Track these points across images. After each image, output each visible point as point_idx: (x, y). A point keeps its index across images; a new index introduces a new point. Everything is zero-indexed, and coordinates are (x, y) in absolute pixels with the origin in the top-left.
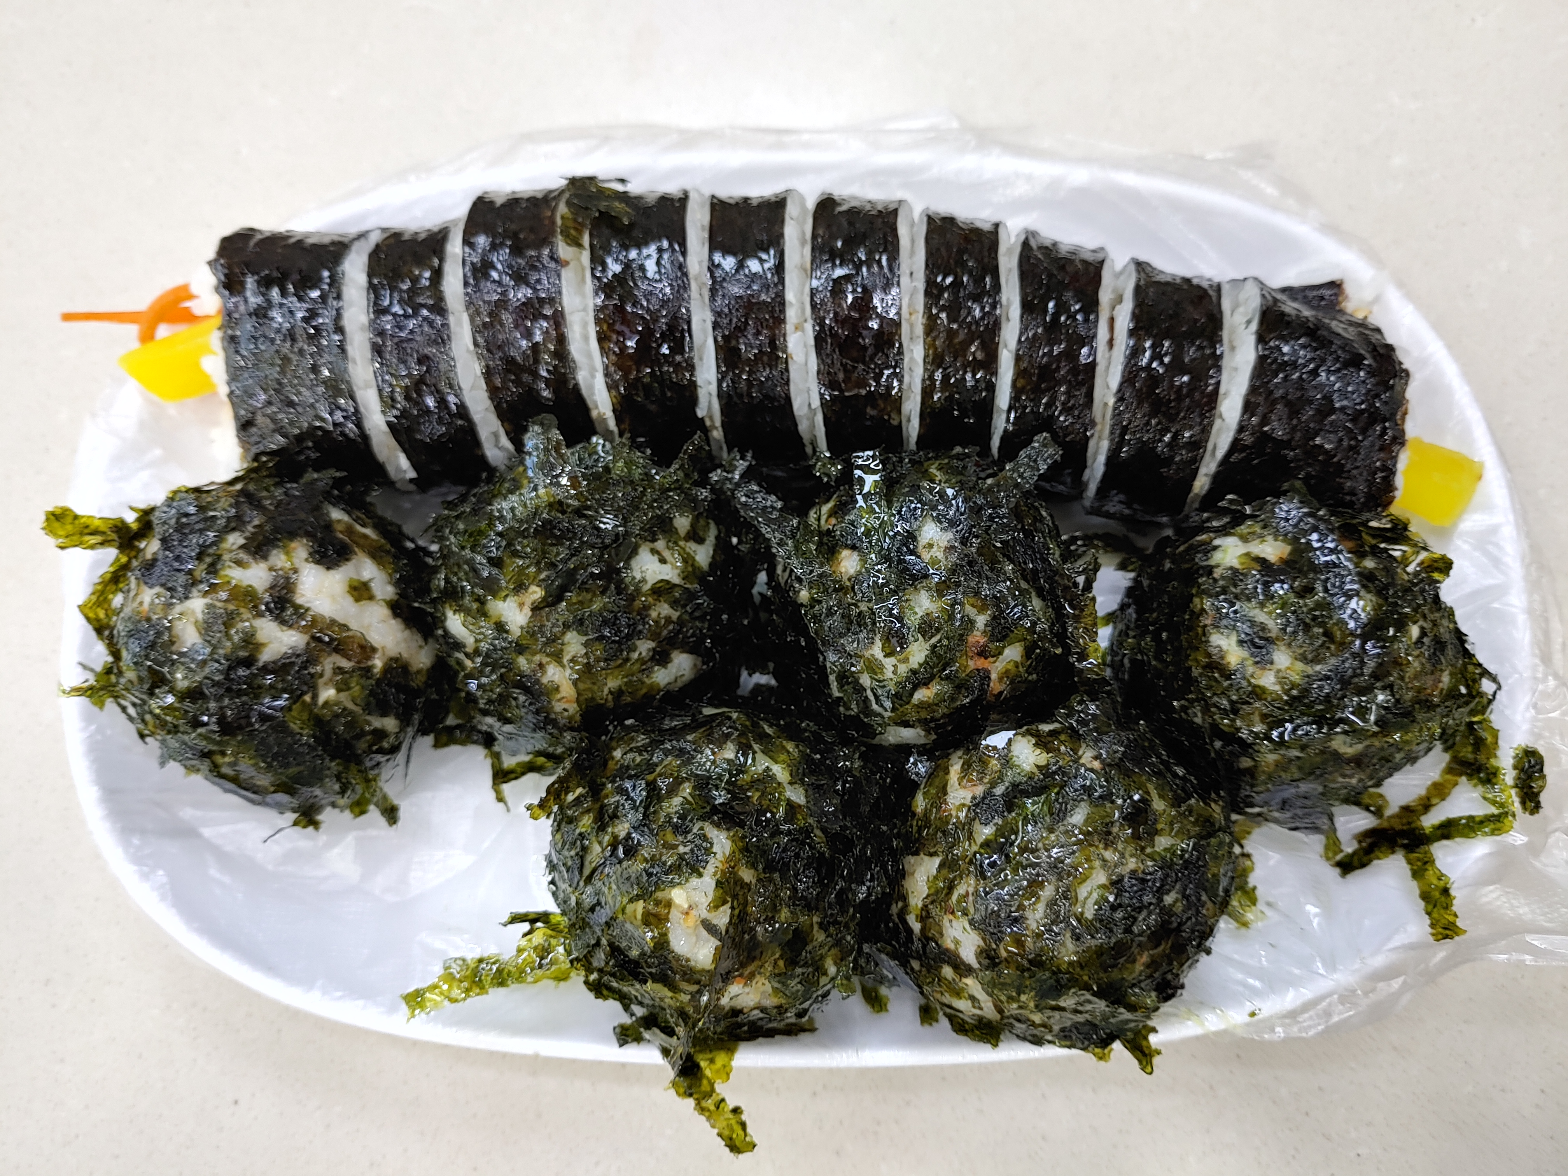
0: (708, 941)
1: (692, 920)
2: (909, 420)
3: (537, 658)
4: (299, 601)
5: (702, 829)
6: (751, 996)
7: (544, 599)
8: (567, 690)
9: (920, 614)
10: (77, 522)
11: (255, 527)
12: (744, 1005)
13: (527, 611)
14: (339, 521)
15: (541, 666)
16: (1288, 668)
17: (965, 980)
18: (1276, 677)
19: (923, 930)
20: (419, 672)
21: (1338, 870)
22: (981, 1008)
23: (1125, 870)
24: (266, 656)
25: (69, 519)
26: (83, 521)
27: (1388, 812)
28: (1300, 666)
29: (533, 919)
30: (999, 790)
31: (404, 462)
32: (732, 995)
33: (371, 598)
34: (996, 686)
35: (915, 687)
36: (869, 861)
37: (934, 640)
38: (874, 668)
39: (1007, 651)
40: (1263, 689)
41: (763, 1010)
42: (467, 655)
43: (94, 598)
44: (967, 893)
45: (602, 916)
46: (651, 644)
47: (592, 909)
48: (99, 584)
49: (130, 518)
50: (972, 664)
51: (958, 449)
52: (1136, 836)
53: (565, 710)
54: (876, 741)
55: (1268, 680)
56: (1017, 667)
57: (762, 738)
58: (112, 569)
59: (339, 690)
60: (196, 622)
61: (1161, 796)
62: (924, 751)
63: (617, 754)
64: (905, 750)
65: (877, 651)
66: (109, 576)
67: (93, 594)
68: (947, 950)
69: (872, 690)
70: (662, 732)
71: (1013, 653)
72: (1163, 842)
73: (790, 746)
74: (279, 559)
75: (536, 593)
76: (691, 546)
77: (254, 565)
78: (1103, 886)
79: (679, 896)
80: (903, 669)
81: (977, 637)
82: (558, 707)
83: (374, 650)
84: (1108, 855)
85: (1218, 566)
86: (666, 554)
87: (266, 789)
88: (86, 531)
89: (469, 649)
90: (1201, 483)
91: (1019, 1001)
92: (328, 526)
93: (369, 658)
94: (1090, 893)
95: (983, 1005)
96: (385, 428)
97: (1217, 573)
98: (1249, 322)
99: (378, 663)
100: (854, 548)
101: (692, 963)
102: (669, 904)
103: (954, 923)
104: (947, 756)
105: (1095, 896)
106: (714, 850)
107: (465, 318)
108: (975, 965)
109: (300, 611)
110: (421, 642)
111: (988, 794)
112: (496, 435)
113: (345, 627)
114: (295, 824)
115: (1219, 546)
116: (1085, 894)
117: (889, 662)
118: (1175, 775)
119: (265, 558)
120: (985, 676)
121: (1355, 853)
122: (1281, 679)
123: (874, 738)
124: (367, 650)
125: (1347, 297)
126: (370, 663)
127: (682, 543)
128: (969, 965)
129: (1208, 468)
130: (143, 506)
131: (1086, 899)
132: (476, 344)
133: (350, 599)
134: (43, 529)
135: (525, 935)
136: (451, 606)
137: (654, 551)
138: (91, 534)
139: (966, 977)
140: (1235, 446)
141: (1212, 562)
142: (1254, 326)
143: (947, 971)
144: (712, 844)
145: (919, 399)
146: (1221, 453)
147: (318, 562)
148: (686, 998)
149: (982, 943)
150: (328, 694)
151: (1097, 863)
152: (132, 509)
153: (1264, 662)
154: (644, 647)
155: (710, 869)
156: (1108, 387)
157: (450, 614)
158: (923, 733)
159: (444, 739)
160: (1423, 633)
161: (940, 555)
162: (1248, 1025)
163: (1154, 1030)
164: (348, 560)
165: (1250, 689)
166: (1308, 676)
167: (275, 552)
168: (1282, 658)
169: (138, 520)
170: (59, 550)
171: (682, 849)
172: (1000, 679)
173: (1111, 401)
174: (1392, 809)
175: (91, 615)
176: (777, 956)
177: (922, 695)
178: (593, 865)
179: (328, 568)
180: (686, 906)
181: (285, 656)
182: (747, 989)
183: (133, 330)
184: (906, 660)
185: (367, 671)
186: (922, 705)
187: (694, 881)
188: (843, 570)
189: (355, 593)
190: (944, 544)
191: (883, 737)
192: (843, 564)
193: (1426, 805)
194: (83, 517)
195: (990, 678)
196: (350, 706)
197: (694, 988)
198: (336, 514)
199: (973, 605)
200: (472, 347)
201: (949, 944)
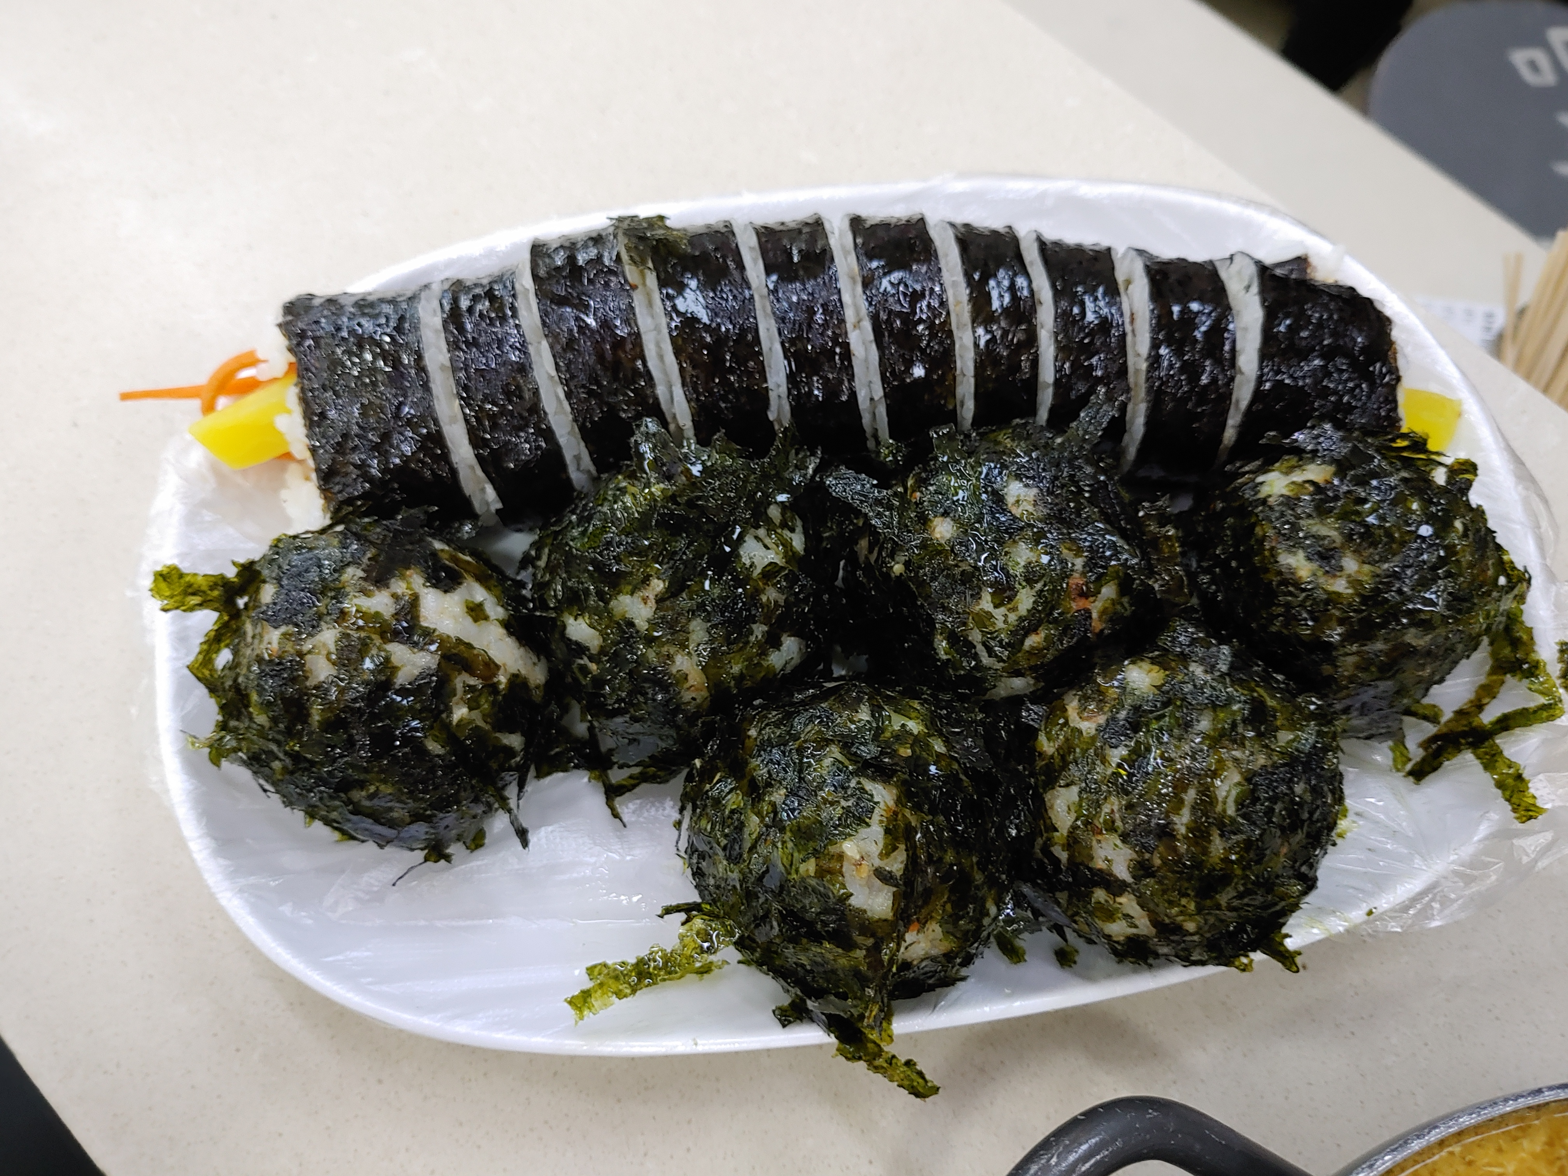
0: (880, 890)
1: (866, 871)
2: (962, 404)
3: (664, 650)
4: (424, 624)
5: (859, 783)
6: (923, 945)
7: (667, 589)
8: (696, 678)
9: (1023, 563)
10: (182, 581)
11: (369, 559)
12: (914, 956)
13: (652, 603)
14: (442, 550)
15: (669, 657)
16: (1358, 572)
17: (1119, 900)
18: (1349, 582)
19: (1071, 859)
20: (538, 687)
21: (1411, 779)
22: (1136, 927)
23: (1255, 767)
24: (402, 679)
25: (175, 577)
26: (188, 579)
27: (1444, 719)
28: (1367, 568)
29: (688, 909)
30: (1123, 714)
31: (490, 493)
32: (908, 943)
33: (486, 618)
34: (1097, 625)
35: (1026, 635)
36: (1014, 798)
37: (1039, 586)
38: (984, 619)
39: (1104, 590)
40: (1339, 594)
41: (933, 959)
42: (591, 659)
43: (201, 657)
44: (1113, 811)
45: (772, 883)
46: (766, 628)
47: (760, 878)
48: (205, 643)
49: (231, 573)
50: (1074, 606)
51: (1018, 421)
52: (1260, 735)
53: (693, 699)
54: (987, 697)
55: (1340, 586)
56: (1113, 604)
57: (889, 700)
58: (216, 628)
59: (471, 709)
60: (329, 653)
61: (1273, 697)
62: (1036, 698)
63: (753, 732)
64: (1016, 702)
65: (986, 603)
66: (213, 633)
67: (200, 653)
68: (1100, 870)
69: (984, 644)
70: (792, 704)
71: (1109, 591)
72: (1285, 737)
73: (916, 704)
74: (399, 586)
75: (658, 586)
76: (787, 533)
77: (377, 592)
78: (1239, 784)
79: (850, 848)
80: (1013, 618)
81: (1076, 580)
82: (687, 696)
83: (498, 667)
84: (1237, 754)
85: (1270, 496)
86: (767, 541)
87: (403, 821)
88: (190, 590)
89: (594, 651)
90: (1230, 434)
91: (1179, 905)
92: (434, 554)
93: (495, 675)
94: (1229, 792)
95: (1137, 922)
96: (473, 461)
97: (1271, 501)
98: (1248, 288)
99: (502, 679)
100: (945, 514)
101: (869, 914)
102: (841, 857)
103: (1104, 844)
104: (1060, 697)
105: (1234, 793)
106: (876, 800)
107: (545, 344)
108: (1129, 879)
109: (428, 634)
110: (535, 660)
111: (1113, 719)
112: (578, 458)
113: (469, 646)
114: (426, 860)
115: (1262, 483)
116: (1224, 794)
117: (999, 613)
118: (1277, 681)
119: (387, 586)
120: (1088, 614)
121: (1424, 760)
122: (1354, 582)
123: (985, 695)
124: (491, 667)
125: (1315, 268)
126: (495, 680)
127: (779, 531)
128: (1124, 881)
129: (1233, 420)
130: (242, 560)
131: (1226, 797)
132: (558, 368)
133: (469, 620)
134: (151, 590)
135: (683, 924)
136: (570, 614)
137: (757, 538)
138: (194, 594)
139: (1120, 895)
140: (1258, 395)
141: (1262, 495)
142: (1255, 289)
143: (1100, 895)
144: (872, 796)
145: (972, 381)
146: (1244, 404)
147: (434, 586)
148: (860, 954)
149: (1135, 856)
150: (460, 712)
151: (1230, 764)
152: (234, 563)
153: (1336, 571)
154: (759, 630)
155: (876, 817)
156: (1139, 355)
157: (570, 621)
158: (1032, 682)
159: (545, 768)
160: (1466, 528)
161: (1031, 508)
162: (1366, 922)
163: (1288, 936)
164: (460, 584)
165: (1325, 596)
166: (1378, 576)
167: (393, 580)
168: (1350, 564)
169: (238, 575)
170: (163, 613)
171: (843, 803)
172: (1100, 617)
173: (1144, 366)
174: (1447, 715)
175: (200, 675)
176: (945, 899)
177: (1033, 641)
178: (754, 836)
179: (446, 592)
180: (858, 857)
181: (421, 676)
182: (921, 935)
183: (195, 404)
184: (1014, 609)
185: (493, 688)
186: (1031, 653)
187: (863, 832)
188: (938, 536)
189: (473, 614)
190: (1031, 498)
191: (993, 691)
192: (937, 530)
193: (1479, 706)
194: (188, 574)
195: (1090, 617)
196: (481, 723)
197: (870, 942)
198: (438, 545)
199: (1070, 550)
200: (554, 373)
201: (1100, 864)
